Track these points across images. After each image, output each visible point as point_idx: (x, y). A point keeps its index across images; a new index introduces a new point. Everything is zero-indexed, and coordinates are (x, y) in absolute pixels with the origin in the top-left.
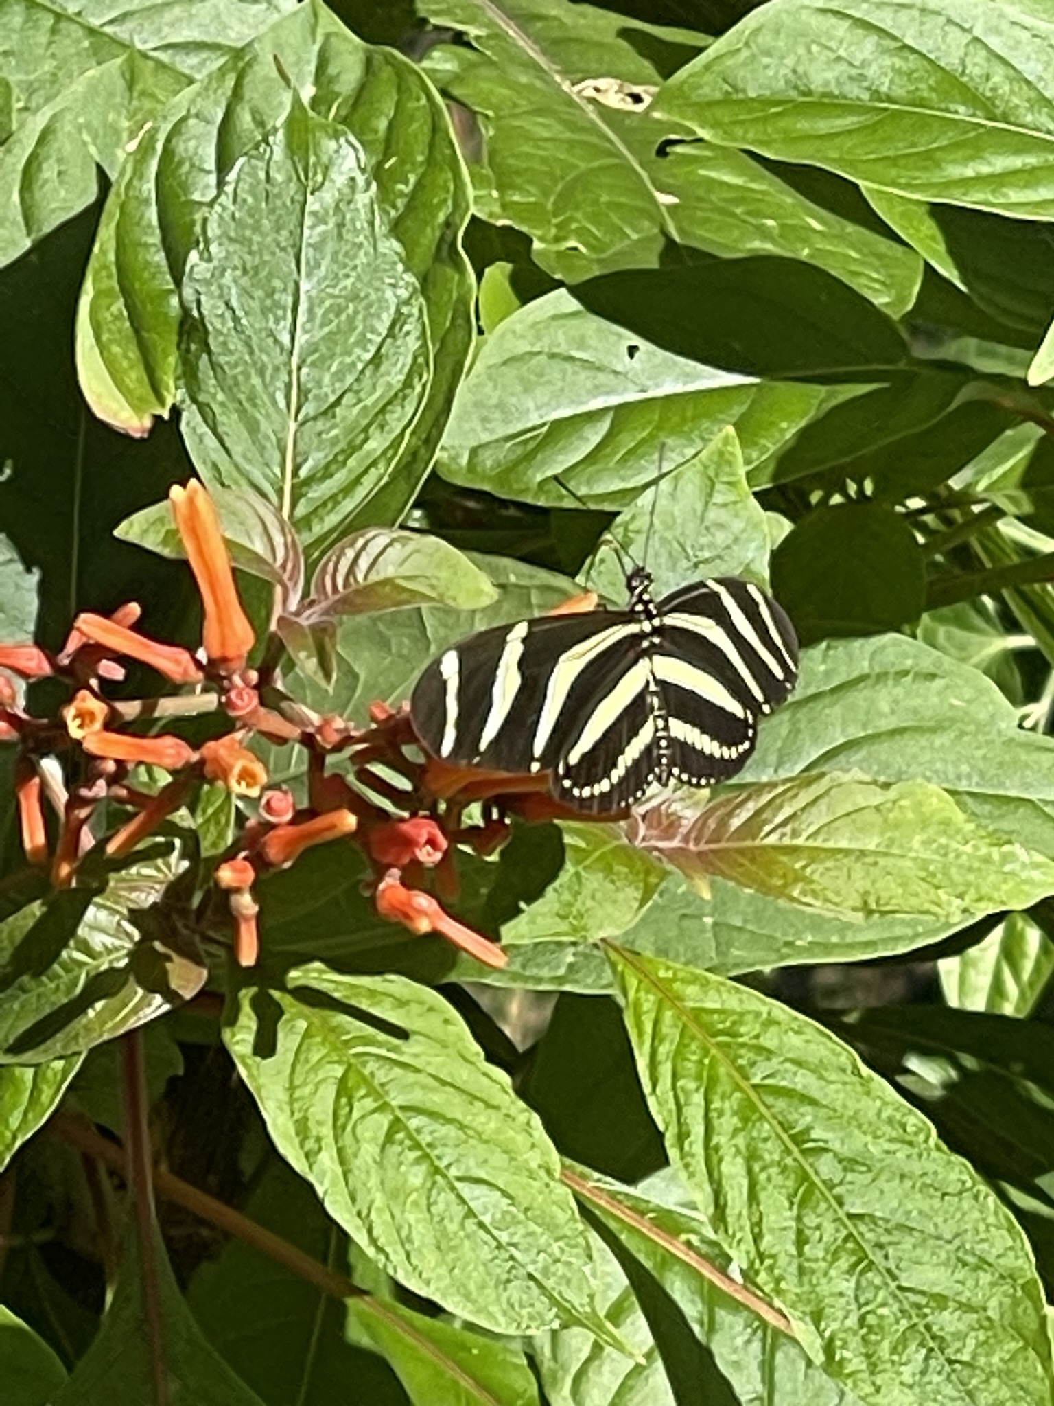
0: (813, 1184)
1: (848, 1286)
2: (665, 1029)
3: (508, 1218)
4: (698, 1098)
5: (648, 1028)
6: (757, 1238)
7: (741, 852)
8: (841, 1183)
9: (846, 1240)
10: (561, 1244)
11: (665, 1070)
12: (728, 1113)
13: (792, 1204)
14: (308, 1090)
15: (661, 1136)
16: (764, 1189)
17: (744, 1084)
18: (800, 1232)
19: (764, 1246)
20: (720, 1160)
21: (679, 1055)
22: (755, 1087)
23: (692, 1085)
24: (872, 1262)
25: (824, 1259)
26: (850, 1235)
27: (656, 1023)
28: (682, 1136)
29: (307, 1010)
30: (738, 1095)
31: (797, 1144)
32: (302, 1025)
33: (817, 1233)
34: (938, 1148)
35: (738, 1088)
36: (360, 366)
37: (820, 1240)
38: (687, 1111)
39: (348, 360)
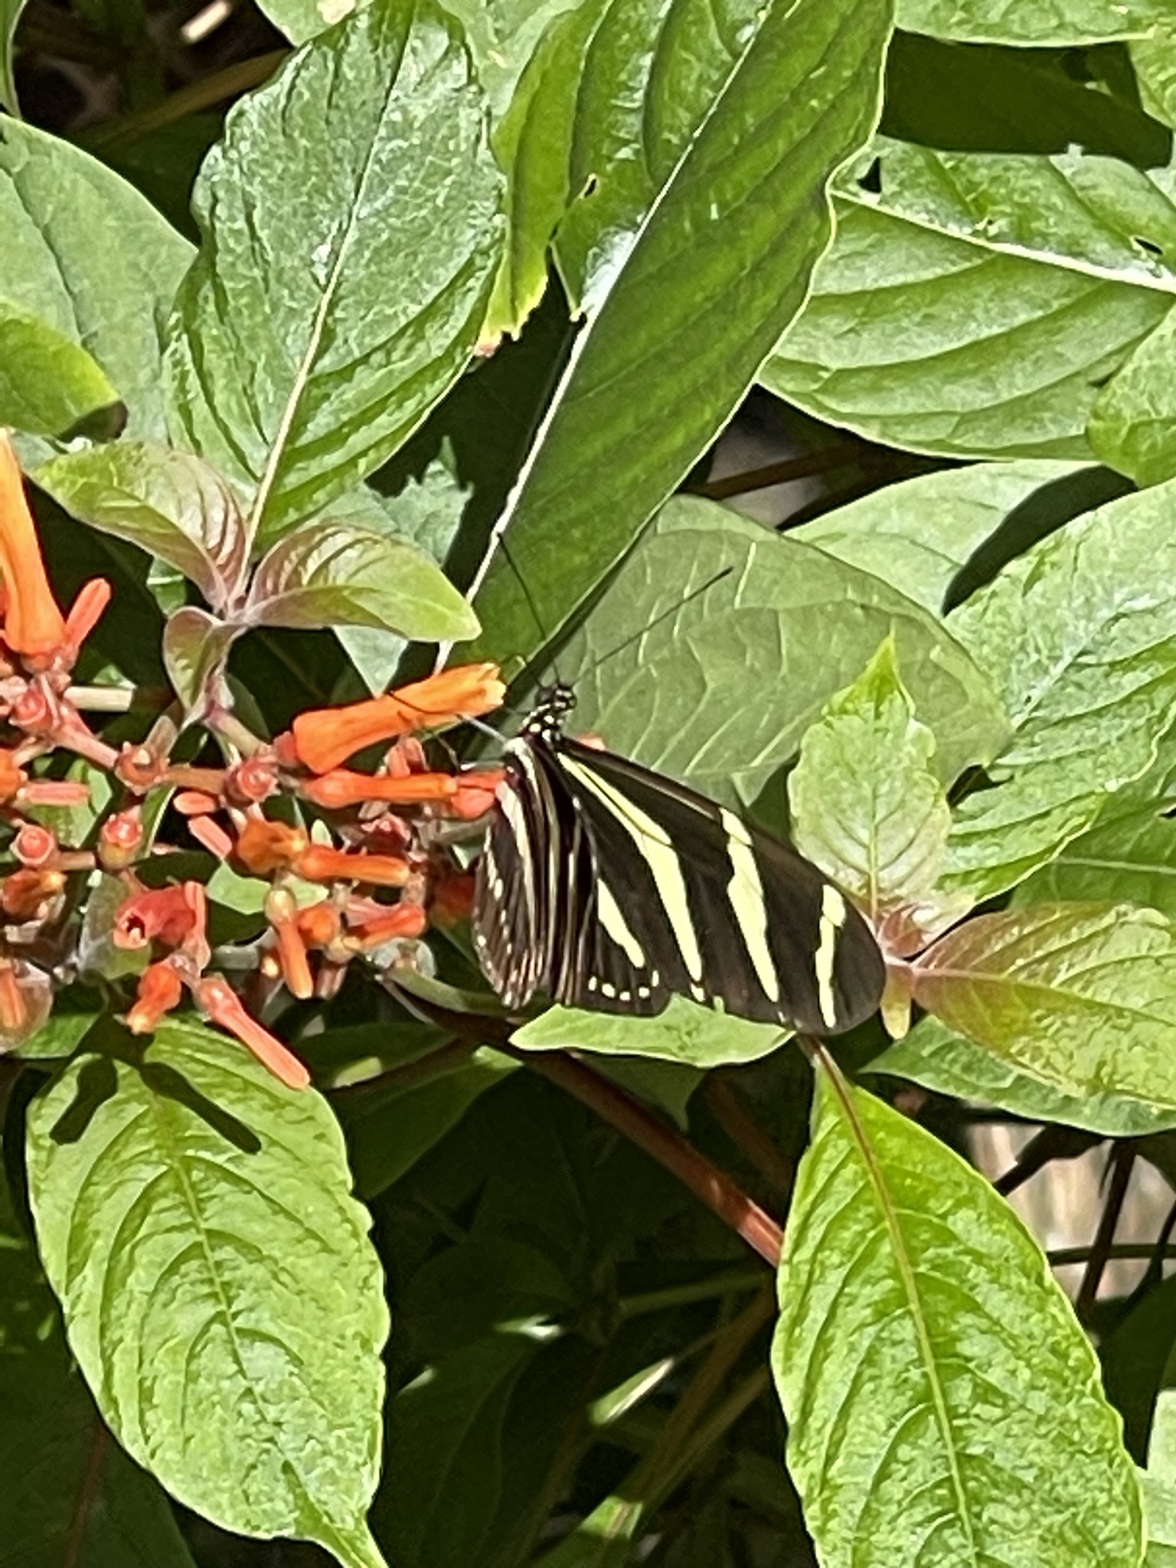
0: (932, 1409)
1: (913, 1543)
2: (838, 1184)
3: (286, 1391)
4: (835, 1278)
5: (820, 1180)
6: (829, 1460)
7: (978, 985)
8: (966, 1415)
9: (938, 1485)
10: (342, 1433)
11: (815, 1234)
12: (861, 1301)
13: (891, 1426)
14: (103, 1189)
15: (777, 1314)
16: (864, 1403)
17: (906, 1271)
18: (885, 1464)
19: (832, 1472)
20: (826, 1357)
21: (839, 1221)
22: (917, 1276)
23: (835, 1258)
24: (959, 1518)
25: (899, 1503)
26: (950, 1479)
27: (834, 1175)
28: (798, 1320)
29: (149, 1093)
30: (890, 1283)
31: (935, 1356)
32: (135, 1109)
33: (904, 1470)
34: (1094, 1393)
35: (895, 1274)
36: (403, 321)
37: (904, 1479)
38: (815, 1290)
39: (390, 311)
